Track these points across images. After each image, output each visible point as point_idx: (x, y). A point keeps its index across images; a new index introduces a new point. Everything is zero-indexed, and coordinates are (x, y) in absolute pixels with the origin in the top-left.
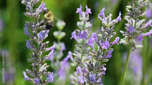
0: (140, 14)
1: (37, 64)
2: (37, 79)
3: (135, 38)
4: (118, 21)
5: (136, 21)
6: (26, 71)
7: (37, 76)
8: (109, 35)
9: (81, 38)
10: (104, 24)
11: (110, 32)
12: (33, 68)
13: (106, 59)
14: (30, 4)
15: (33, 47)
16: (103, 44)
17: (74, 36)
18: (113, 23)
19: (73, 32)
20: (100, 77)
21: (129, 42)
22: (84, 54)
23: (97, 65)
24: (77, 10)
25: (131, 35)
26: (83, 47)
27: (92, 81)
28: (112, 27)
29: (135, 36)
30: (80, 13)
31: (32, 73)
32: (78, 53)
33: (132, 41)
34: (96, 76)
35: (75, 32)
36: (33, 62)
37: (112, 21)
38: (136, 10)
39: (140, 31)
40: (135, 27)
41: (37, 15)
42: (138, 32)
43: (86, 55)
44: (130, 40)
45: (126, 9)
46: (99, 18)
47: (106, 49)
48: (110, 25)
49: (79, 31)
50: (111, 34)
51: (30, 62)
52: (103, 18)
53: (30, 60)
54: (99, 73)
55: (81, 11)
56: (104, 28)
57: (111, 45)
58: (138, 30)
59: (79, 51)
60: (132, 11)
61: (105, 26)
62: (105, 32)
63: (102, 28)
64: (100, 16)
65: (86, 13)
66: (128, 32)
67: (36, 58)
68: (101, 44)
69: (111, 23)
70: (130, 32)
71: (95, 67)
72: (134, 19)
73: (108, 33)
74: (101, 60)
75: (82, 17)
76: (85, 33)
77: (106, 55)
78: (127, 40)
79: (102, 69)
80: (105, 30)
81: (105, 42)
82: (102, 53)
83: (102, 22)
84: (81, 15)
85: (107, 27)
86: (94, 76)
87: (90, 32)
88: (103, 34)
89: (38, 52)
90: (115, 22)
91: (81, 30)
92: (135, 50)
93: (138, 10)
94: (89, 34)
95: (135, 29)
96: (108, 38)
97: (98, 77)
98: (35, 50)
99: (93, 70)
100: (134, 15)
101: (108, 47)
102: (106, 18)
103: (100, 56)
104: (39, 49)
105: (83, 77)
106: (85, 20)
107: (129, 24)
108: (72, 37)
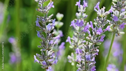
0: (123, 7)
1: (45, 50)
2: (44, 62)
3: (119, 26)
4: (109, 12)
5: (120, 12)
6: (36, 55)
7: (44, 60)
8: (102, 24)
9: (78, 26)
10: (98, 14)
11: (103, 21)
12: (42, 53)
13: (99, 43)
14: (42, 2)
15: (42, 36)
16: (97, 30)
17: (73, 24)
18: (106, 14)
19: (72, 20)
20: (94, 57)
21: (114, 29)
22: (80, 39)
23: (92, 48)
24: (76, 3)
25: (115, 23)
26: (80, 33)
27: (88, 59)
28: (105, 17)
29: (118, 25)
30: (78, 6)
31: (41, 57)
32: (75, 38)
33: (116, 28)
34: (91, 56)
35: (73, 21)
36: (42, 48)
37: (105, 12)
38: (120, 3)
39: (123, 20)
40: (119, 18)
41: (46, 11)
42: (121, 21)
43: (81, 39)
44: (115, 27)
45: (112, 2)
46: (95, 10)
47: (100, 34)
48: (104, 15)
49: (77, 20)
50: (104, 23)
51: (40, 48)
52: (98, 10)
53: (39, 47)
54: (93, 54)
55: (80, 4)
56: (99, 18)
57: (103, 32)
58: (121, 19)
59: (76, 36)
60: (117, 4)
61: (99, 16)
62: (99, 21)
63: (97, 17)
64: (96, 8)
65: (83, 6)
66: (113, 21)
67: (44, 45)
68: (96, 31)
69: (104, 14)
70: (115, 21)
71: (90, 48)
72: (118, 11)
73: (102, 22)
74: (95, 43)
75: (80, 9)
76: (82, 22)
77: (99, 39)
78: (112, 28)
79: (96, 50)
80: (99, 19)
81: (99, 29)
82: (96, 38)
83: (97, 13)
84: (80, 7)
85: (101, 17)
86: (89, 56)
87: (86, 21)
88: (97, 23)
89: (46, 40)
90: (108, 13)
91: (78, 20)
92: (118, 36)
93: (122, 3)
94: (85, 23)
95: (118, 19)
96: (102, 26)
97: (93, 57)
98: (44, 39)
99: (88, 51)
100: (118, 8)
101: (101, 33)
102: (101, 10)
103: (95, 40)
104: (47, 38)
105: (81, 56)
106: (82, 11)
107: (115, 14)
108: (71, 25)
